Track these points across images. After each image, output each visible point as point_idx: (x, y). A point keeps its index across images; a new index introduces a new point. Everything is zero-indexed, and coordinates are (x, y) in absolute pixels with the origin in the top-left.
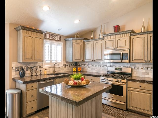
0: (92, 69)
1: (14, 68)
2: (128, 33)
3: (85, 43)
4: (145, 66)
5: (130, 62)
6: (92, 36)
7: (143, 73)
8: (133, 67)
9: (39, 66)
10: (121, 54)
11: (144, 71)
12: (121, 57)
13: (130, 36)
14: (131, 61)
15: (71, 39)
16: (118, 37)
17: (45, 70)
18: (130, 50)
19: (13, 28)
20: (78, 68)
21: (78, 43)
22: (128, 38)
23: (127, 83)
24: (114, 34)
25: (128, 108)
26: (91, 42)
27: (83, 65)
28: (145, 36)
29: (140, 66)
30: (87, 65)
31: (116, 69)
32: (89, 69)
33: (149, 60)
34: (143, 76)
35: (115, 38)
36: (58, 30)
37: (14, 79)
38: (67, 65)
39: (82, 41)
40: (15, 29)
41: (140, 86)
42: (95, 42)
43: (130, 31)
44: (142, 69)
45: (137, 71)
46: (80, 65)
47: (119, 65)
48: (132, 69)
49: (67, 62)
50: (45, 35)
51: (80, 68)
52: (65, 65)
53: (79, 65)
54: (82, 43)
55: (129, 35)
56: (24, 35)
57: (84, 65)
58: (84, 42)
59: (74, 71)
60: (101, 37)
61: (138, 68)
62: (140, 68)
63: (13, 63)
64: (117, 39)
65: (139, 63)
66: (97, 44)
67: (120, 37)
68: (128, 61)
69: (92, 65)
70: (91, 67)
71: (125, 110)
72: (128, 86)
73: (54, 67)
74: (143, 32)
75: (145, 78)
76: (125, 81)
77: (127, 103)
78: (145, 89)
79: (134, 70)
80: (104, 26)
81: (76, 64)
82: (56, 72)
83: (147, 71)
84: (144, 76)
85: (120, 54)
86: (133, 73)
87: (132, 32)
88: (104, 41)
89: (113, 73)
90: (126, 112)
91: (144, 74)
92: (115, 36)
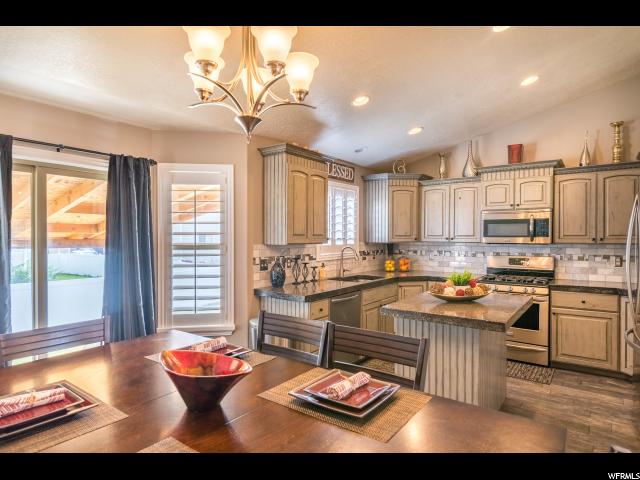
0: (441, 264)
1: (258, 261)
2: (550, 166)
3: (424, 189)
4: (588, 253)
5: (553, 242)
6: (442, 169)
7: (584, 271)
8: (558, 257)
9: (308, 255)
10: (532, 222)
11: (585, 264)
12: (531, 228)
13: (555, 174)
14: (557, 240)
15: (385, 176)
16: (521, 176)
17: (323, 266)
18: (553, 211)
19: (255, 148)
20: (401, 262)
21: (403, 188)
22: (548, 179)
23: (549, 295)
24: (512, 168)
25: (553, 358)
26: (443, 187)
27: (410, 253)
28: (591, 176)
29: (575, 252)
30: (424, 253)
31: (512, 261)
32: (431, 263)
33: (600, 235)
34: (583, 277)
35: (512, 177)
36: (357, 151)
37: (257, 293)
38: (368, 254)
39: (416, 182)
40: (259, 149)
41: (584, 302)
42: (454, 186)
43: (555, 163)
44: (581, 259)
45: (569, 264)
46: (400, 253)
47: (520, 251)
48: (555, 260)
49: (367, 244)
50: (331, 166)
51: (406, 261)
52: (364, 253)
53: (397, 252)
54: (415, 189)
55: (552, 173)
56: (292, 167)
57: (415, 252)
58: (420, 185)
59: (388, 269)
60: (470, 172)
61: (570, 259)
62: (575, 257)
63: (255, 246)
64: (518, 182)
65: (572, 245)
66: (459, 193)
67: (527, 175)
68: (548, 240)
69: (440, 252)
70: (439, 258)
71: (543, 366)
72: (553, 304)
73: (342, 260)
74: (585, 168)
75: (588, 281)
76: (545, 291)
77: (549, 346)
78: (596, 308)
79: (560, 264)
80: (477, 143)
81: (390, 249)
82: (347, 274)
83: (594, 265)
84: (585, 279)
85: (527, 221)
86: (556, 271)
87: (559, 166)
88: (480, 185)
89: (504, 272)
90: (549, 370)
91: (586, 273)
92: (512, 172)
